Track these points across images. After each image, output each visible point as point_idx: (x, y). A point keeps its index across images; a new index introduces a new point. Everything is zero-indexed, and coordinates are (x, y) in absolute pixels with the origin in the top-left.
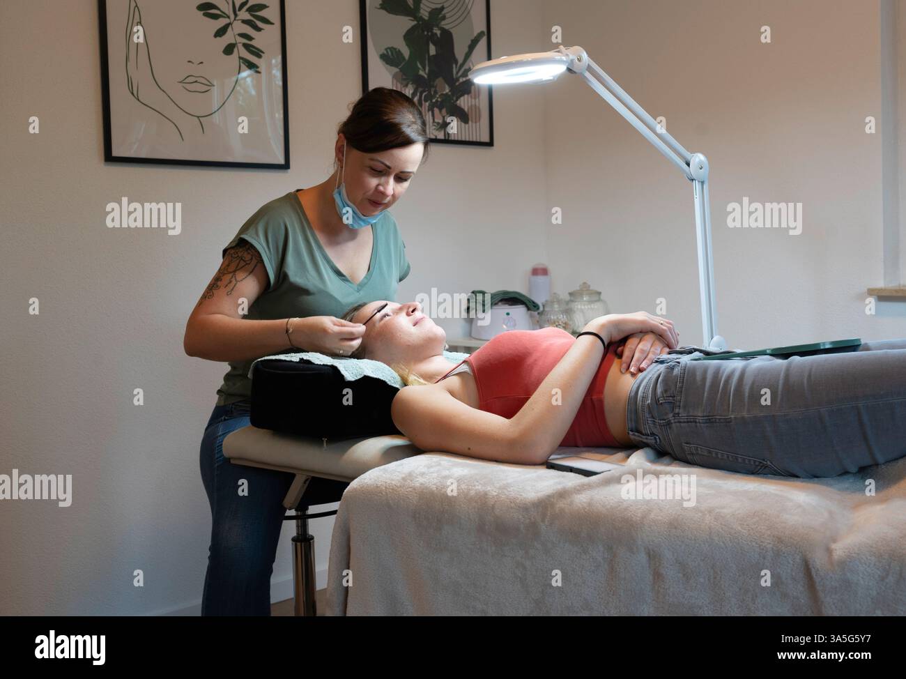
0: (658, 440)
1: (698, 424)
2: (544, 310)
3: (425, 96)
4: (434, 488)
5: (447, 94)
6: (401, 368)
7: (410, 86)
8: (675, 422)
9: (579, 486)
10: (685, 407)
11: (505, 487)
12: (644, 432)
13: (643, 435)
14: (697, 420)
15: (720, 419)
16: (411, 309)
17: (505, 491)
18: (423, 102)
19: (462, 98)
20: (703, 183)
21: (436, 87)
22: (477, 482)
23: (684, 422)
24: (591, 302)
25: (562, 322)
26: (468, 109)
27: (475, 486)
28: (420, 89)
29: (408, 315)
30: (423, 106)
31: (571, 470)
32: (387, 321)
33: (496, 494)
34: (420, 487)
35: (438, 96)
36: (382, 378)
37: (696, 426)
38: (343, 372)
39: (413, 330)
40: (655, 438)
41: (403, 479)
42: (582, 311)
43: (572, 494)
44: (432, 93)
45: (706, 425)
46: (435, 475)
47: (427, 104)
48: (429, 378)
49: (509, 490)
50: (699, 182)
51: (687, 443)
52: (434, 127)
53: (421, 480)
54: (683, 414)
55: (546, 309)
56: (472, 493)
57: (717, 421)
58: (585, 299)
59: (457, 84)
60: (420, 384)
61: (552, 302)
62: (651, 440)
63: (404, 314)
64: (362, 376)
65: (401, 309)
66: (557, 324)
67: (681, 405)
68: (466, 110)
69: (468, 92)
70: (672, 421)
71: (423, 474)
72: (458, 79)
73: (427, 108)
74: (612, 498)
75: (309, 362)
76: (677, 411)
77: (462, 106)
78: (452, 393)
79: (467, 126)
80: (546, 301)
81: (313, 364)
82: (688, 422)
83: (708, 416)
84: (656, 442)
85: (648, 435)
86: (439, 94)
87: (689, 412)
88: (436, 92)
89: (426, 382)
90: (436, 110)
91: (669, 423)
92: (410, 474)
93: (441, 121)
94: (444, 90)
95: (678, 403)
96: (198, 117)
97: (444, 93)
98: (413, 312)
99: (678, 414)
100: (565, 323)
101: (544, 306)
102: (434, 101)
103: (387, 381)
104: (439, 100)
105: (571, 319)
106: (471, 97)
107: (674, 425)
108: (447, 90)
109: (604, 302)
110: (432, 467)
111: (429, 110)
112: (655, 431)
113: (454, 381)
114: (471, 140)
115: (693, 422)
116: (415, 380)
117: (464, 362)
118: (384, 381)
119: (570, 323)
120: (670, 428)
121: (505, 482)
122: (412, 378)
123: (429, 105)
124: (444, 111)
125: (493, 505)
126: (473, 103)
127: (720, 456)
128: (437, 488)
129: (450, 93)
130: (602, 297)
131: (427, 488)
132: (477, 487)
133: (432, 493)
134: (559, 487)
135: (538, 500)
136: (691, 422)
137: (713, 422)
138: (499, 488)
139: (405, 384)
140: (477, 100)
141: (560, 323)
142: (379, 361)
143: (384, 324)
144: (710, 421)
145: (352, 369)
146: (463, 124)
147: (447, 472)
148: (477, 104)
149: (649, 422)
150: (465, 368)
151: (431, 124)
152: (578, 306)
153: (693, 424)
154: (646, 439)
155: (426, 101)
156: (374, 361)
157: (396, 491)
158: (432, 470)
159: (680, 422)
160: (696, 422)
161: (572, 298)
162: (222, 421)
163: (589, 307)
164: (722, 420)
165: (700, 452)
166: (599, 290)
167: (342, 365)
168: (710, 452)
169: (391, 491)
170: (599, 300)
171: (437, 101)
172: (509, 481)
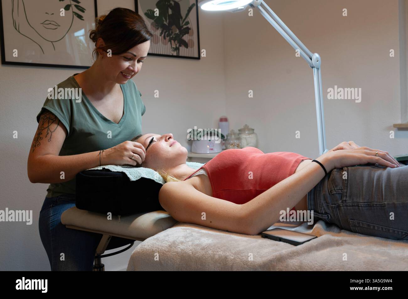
0: (330, 217)
1: (360, 208)
2: (227, 138)
3: (167, 34)
4: (190, 253)
5: (177, 34)
6: (163, 172)
7: (159, 29)
8: (343, 206)
9: (290, 253)
10: (350, 197)
11: (238, 253)
12: (320, 212)
13: (320, 214)
14: (360, 205)
15: (376, 204)
16: (168, 138)
17: (239, 256)
18: (166, 37)
19: (185, 36)
20: (318, 69)
21: (172, 30)
22: (219, 249)
23: (350, 206)
24: (249, 134)
25: (236, 144)
26: (188, 42)
27: (218, 252)
28: (165, 31)
29: (166, 141)
30: (166, 39)
31: (280, 240)
32: (154, 145)
33: (232, 258)
34: (181, 252)
35: (173, 34)
36: (152, 178)
37: (359, 209)
38: (129, 176)
39: (170, 149)
40: (328, 216)
41: (170, 246)
42: (245, 138)
43: (286, 259)
44: (170, 33)
45: (366, 208)
46: (190, 243)
47: (168, 38)
48: (179, 177)
49: (241, 255)
50: (316, 68)
51: (352, 220)
52: (172, 50)
53: (181, 247)
54: (349, 201)
55: (228, 138)
56: (217, 257)
57: (375, 205)
58: (246, 132)
59: (182, 29)
60: (174, 181)
61: (231, 134)
62: (325, 217)
63: (164, 140)
64: (140, 178)
65: (161, 138)
66: (234, 145)
67: (348, 195)
68: (187, 41)
69: (188, 33)
70: (341, 205)
71: (182, 243)
72: (182, 27)
73: (168, 40)
74: (315, 262)
75: (108, 170)
76: (344, 199)
77: (185, 39)
78: (195, 187)
79: (187, 49)
80: (228, 134)
81: (111, 171)
82: (352, 206)
83: (367, 202)
84: (329, 218)
85: (323, 214)
86: (174, 33)
87: (353, 200)
88: (172, 33)
89: (177, 180)
90: (173, 41)
91: (339, 206)
92: (174, 242)
93: (175, 47)
94: (176, 31)
95: (345, 194)
96: (52, 42)
97: (176, 33)
98: (169, 139)
99: (346, 201)
100: (238, 145)
101: (227, 136)
102: (171, 37)
103: (155, 180)
104: (174, 36)
105: (241, 143)
106: (189, 35)
107: (342, 208)
108: (178, 32)
109: (256, 134)
110: (187, 237)
111: (169, 41)
112: (328, 211)
113: (196, 180)
114: (189, 56)
115: (357, 206)
116: (171, 179)
117: (202, 168)
118: (153, 180)
119: (240, 144)
120: (339, 209)
121: (238, 249)
122: (169, 178)
123: (169, 39)
124: (176, 42)
125: (231, 266)
126: (190, 38)
127: (376, 228)
128: (192, 253)
129: (179, 33)
130: (255, 131)
131: (186, 253)
132: (220, 253)
133: (189, 256)
134: (277, 254)
135: (263, 263)
136: (355, 206)
137: (371, 206)
138: (235, 254)
139: (166, 182)
140: (192, 37)
141: (235, 144)
142: (149, 168)
143: (153, 146)
144: (370, 205)
145: (134, 174)
146: (185, 48)
147: (198, 241)
148: (192, 39)
149: (324, 206)
150: (202, 172)
151: (170, 48)
152: (243, 136)
153: (357, 207)
154: (322, 216)
155: (167, 37)
156: (146, 169)
157: (165, 254)
158: (188, 240)
159: (347, 206)
160: (359, 206)
161: (240, 133)
162: (51, 207)
163: (249, 136)
164: (378, 205)
165: (361, 225)
166: (253, 128)
167: (128, 171)
168: (369, 225)
169: (162, 254)
170: (253, 133)
171: (173, 37)
172: (241, 248)
